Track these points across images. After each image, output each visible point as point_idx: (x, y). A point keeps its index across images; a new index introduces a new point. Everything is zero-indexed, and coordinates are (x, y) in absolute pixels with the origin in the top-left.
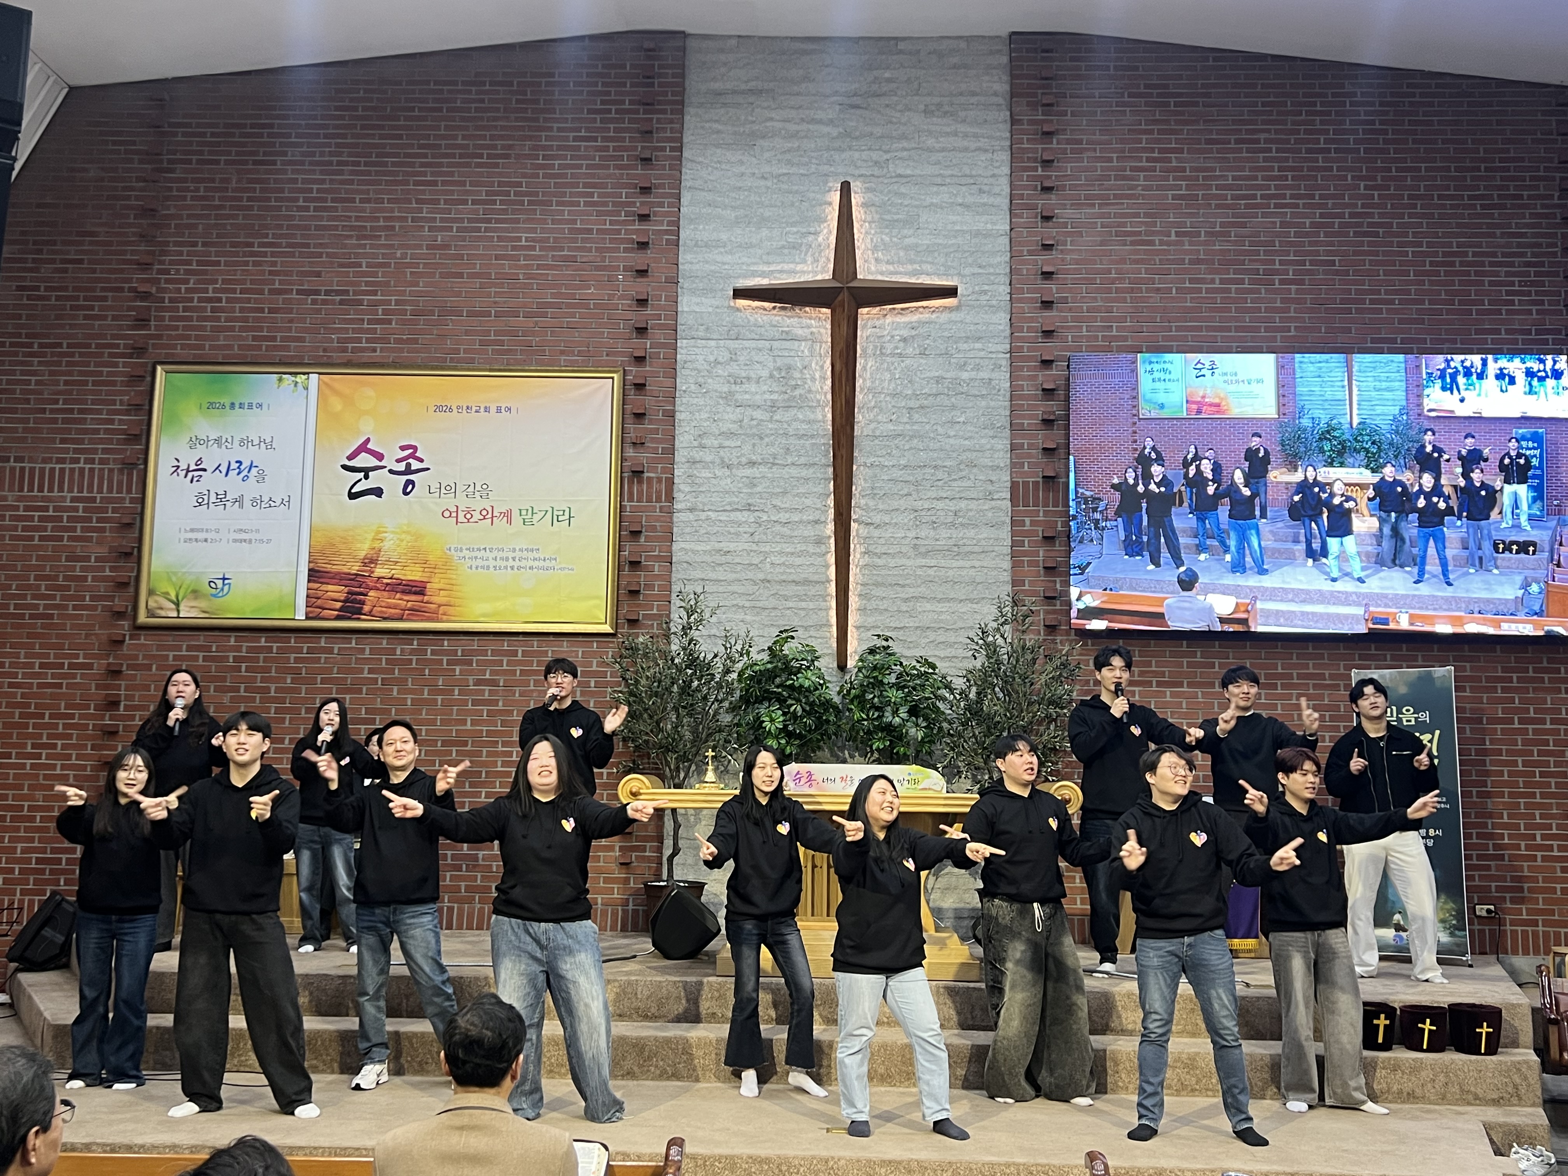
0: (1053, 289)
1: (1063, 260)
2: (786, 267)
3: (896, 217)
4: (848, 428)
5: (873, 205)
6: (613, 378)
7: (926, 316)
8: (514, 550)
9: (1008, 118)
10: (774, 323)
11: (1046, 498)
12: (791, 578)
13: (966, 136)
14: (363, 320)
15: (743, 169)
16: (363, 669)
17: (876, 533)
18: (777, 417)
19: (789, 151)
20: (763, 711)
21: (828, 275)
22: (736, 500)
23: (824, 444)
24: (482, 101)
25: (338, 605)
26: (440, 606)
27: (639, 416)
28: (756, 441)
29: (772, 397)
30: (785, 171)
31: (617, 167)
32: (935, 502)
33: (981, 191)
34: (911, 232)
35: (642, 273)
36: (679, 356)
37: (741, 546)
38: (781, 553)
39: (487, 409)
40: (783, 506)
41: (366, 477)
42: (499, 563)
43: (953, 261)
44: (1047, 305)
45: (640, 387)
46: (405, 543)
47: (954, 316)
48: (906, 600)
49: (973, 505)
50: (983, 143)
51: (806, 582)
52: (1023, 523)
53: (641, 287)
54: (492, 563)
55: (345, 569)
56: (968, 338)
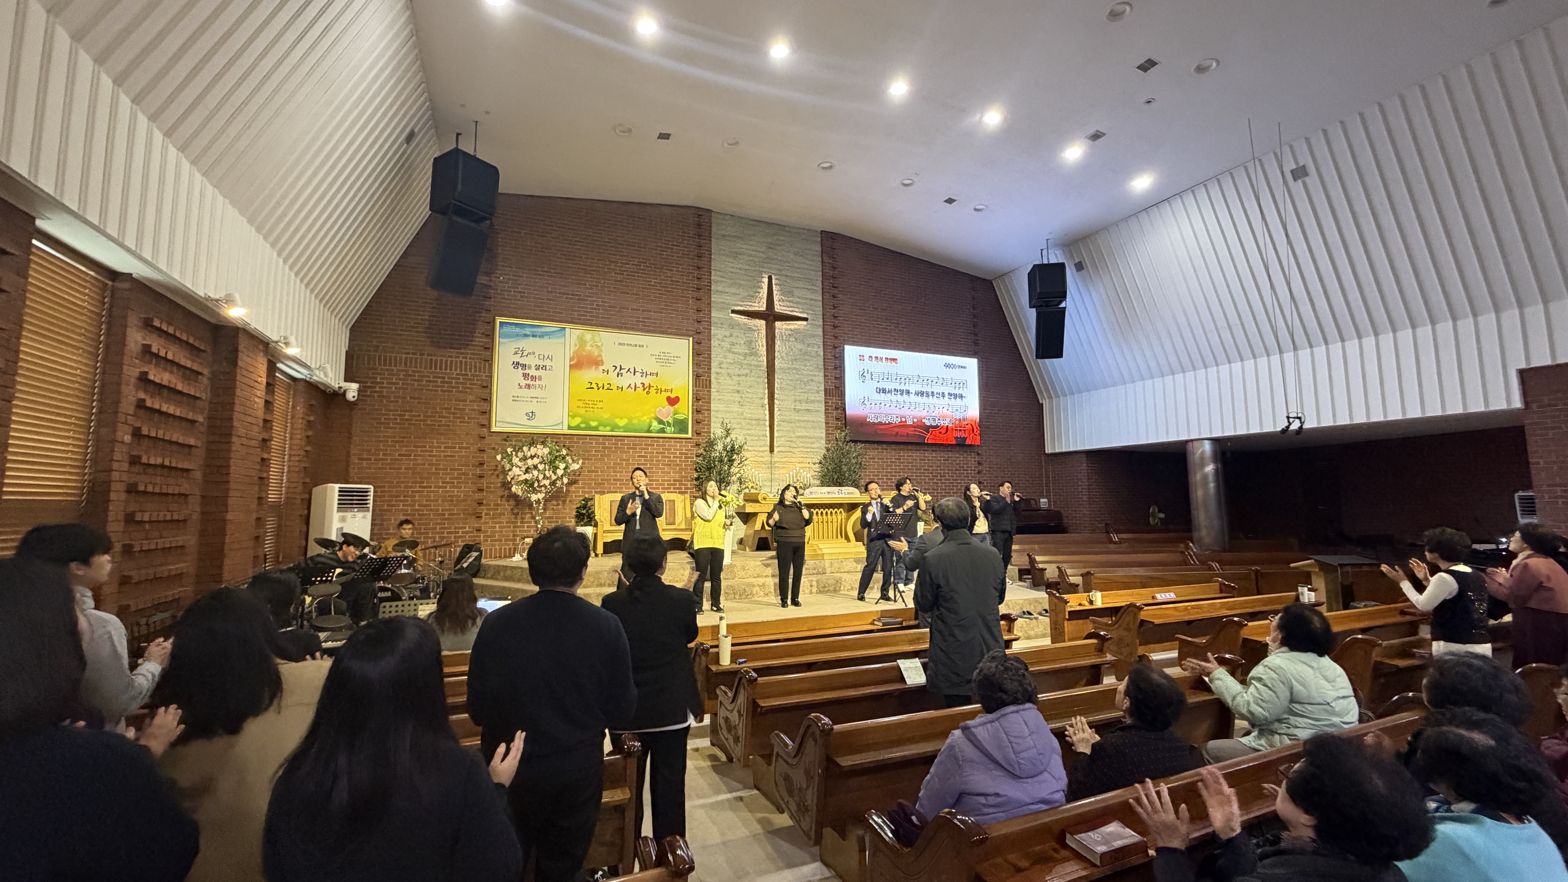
0: (836, 322)
1: (838, 312)
2: (750, 303)
3: (787, 290)
4: (772, 365)
5: (779, 284)
6: (689, 340)
7: (797, 327)
9: (821, 260)
10: (746, 324)
11: (836, 394)
12: (753, 418)
13: (808, 264)
15: (733, 265)
17: (783, 404)
18: (747, 359)
19: (750, 261)
21: (765, 309)
22: (733, 388)
23: (764, 370)
24: (635, 224)
27: (699, 355)
28: (740, 367)
29: (745, 351)
30: (747, 268)
31: (688, 258)
32: (801, 394)
33: (813, 285)
34: (792, 296)
35: (698, 300)
43: (804, 308)
44: (835, 326)
45: (699, 344)
47: (806, 328)
49: (813, 395)
50: (813, 268)
52: (829, 402)
53: (698, 305)
56: (810, 336)
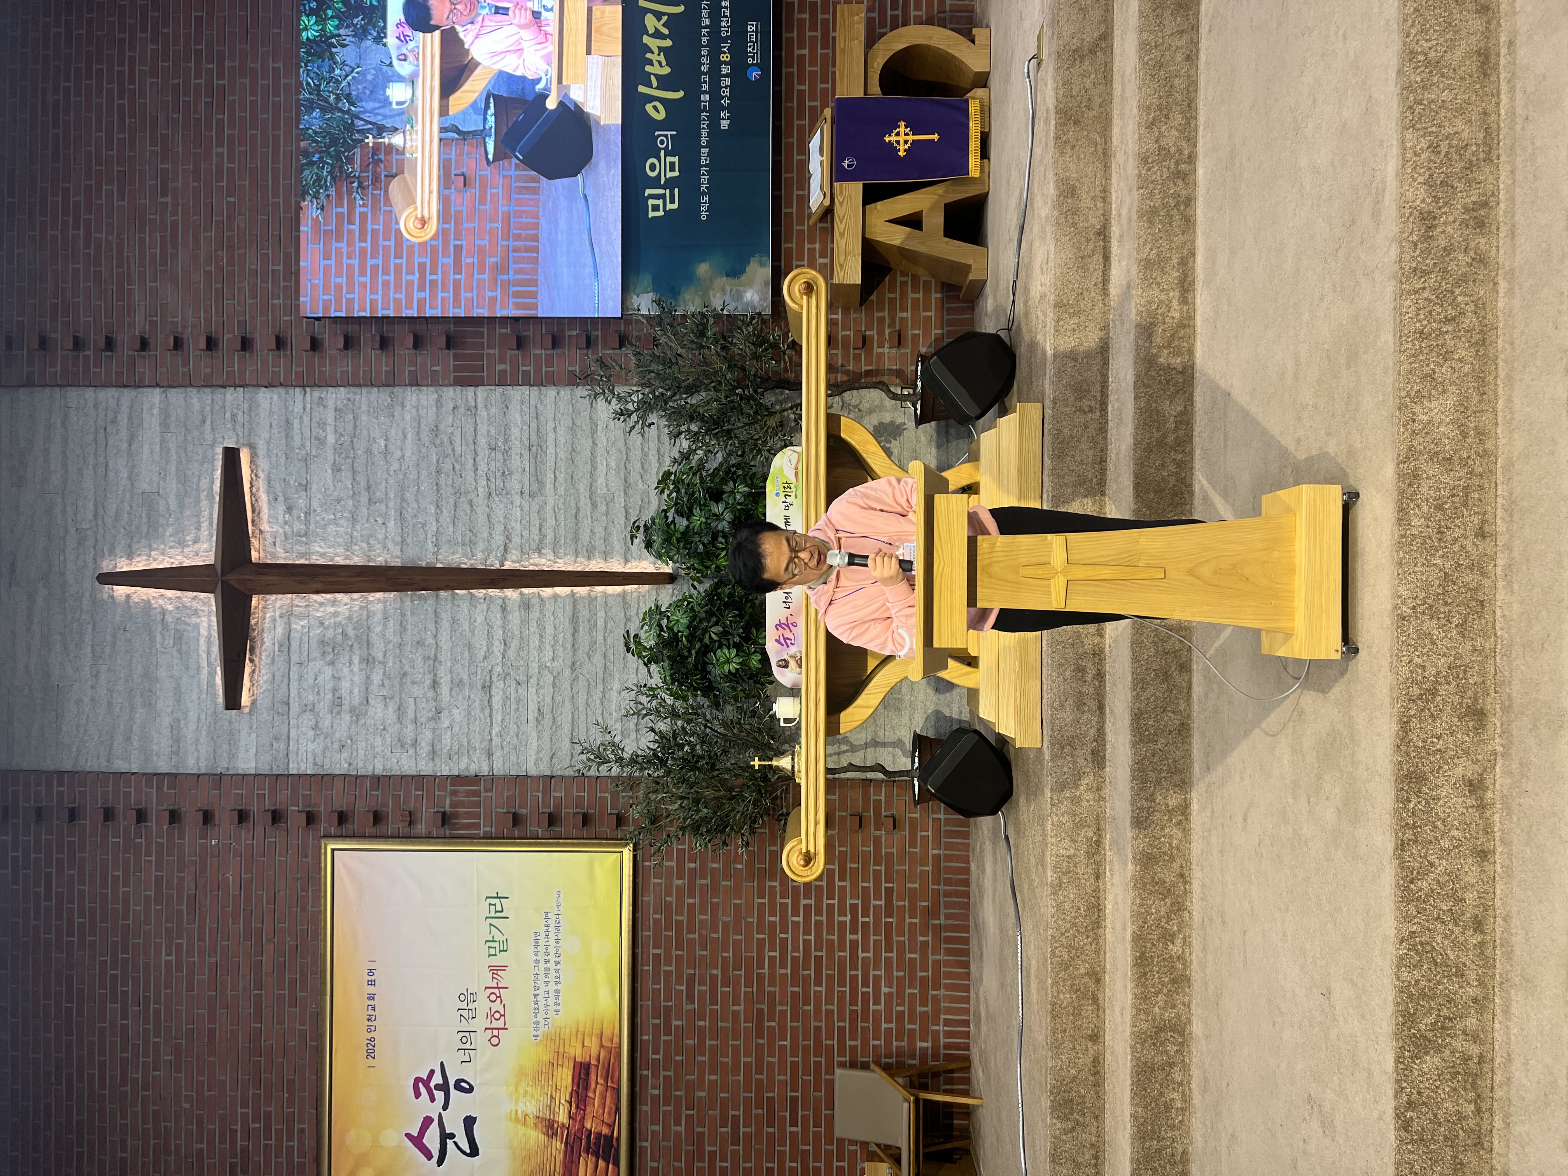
0: (229, 338)
2: (203, 646)
3: (145, 520)
4: (390, 573)
5: (130, 546)
6: (333, 850)
7: (261, 484)
8: (537, 961)
9: (27, 389)
10: (269, 661)
12: (570, 639)
14: (266, 1145)
15: (86, 700)
16: (676, 1133)
17: (516, 540)
20: (718, 672)
21: (211, 596)
22: (477, 703)
23: (412, 601)
25: (601, 1163)
26: (602, 1046)
27: (378, 818)
28: (408, 679)
29: (356, 662)
30: (89, 649)
32: (480, 472)
33: (114, 421)
34: (162, 502)
35: (207, 817)
36: (309, 772)
37: (533, 697)
38: (540, 649)
39: (371, 997)
40: (485, 648)
41: (452, 1136)
42: (552, 978)
43: (197, 453)
44: (246, 344)
45: (342, 818)
46: (529, 1089)
47: (262, 451)
48: (594, 506)
49: (482, 429)
51: (574, 620)
52: (503, 373)
54: (552, 987)
55: (560, 1157)
56: (287, 436)
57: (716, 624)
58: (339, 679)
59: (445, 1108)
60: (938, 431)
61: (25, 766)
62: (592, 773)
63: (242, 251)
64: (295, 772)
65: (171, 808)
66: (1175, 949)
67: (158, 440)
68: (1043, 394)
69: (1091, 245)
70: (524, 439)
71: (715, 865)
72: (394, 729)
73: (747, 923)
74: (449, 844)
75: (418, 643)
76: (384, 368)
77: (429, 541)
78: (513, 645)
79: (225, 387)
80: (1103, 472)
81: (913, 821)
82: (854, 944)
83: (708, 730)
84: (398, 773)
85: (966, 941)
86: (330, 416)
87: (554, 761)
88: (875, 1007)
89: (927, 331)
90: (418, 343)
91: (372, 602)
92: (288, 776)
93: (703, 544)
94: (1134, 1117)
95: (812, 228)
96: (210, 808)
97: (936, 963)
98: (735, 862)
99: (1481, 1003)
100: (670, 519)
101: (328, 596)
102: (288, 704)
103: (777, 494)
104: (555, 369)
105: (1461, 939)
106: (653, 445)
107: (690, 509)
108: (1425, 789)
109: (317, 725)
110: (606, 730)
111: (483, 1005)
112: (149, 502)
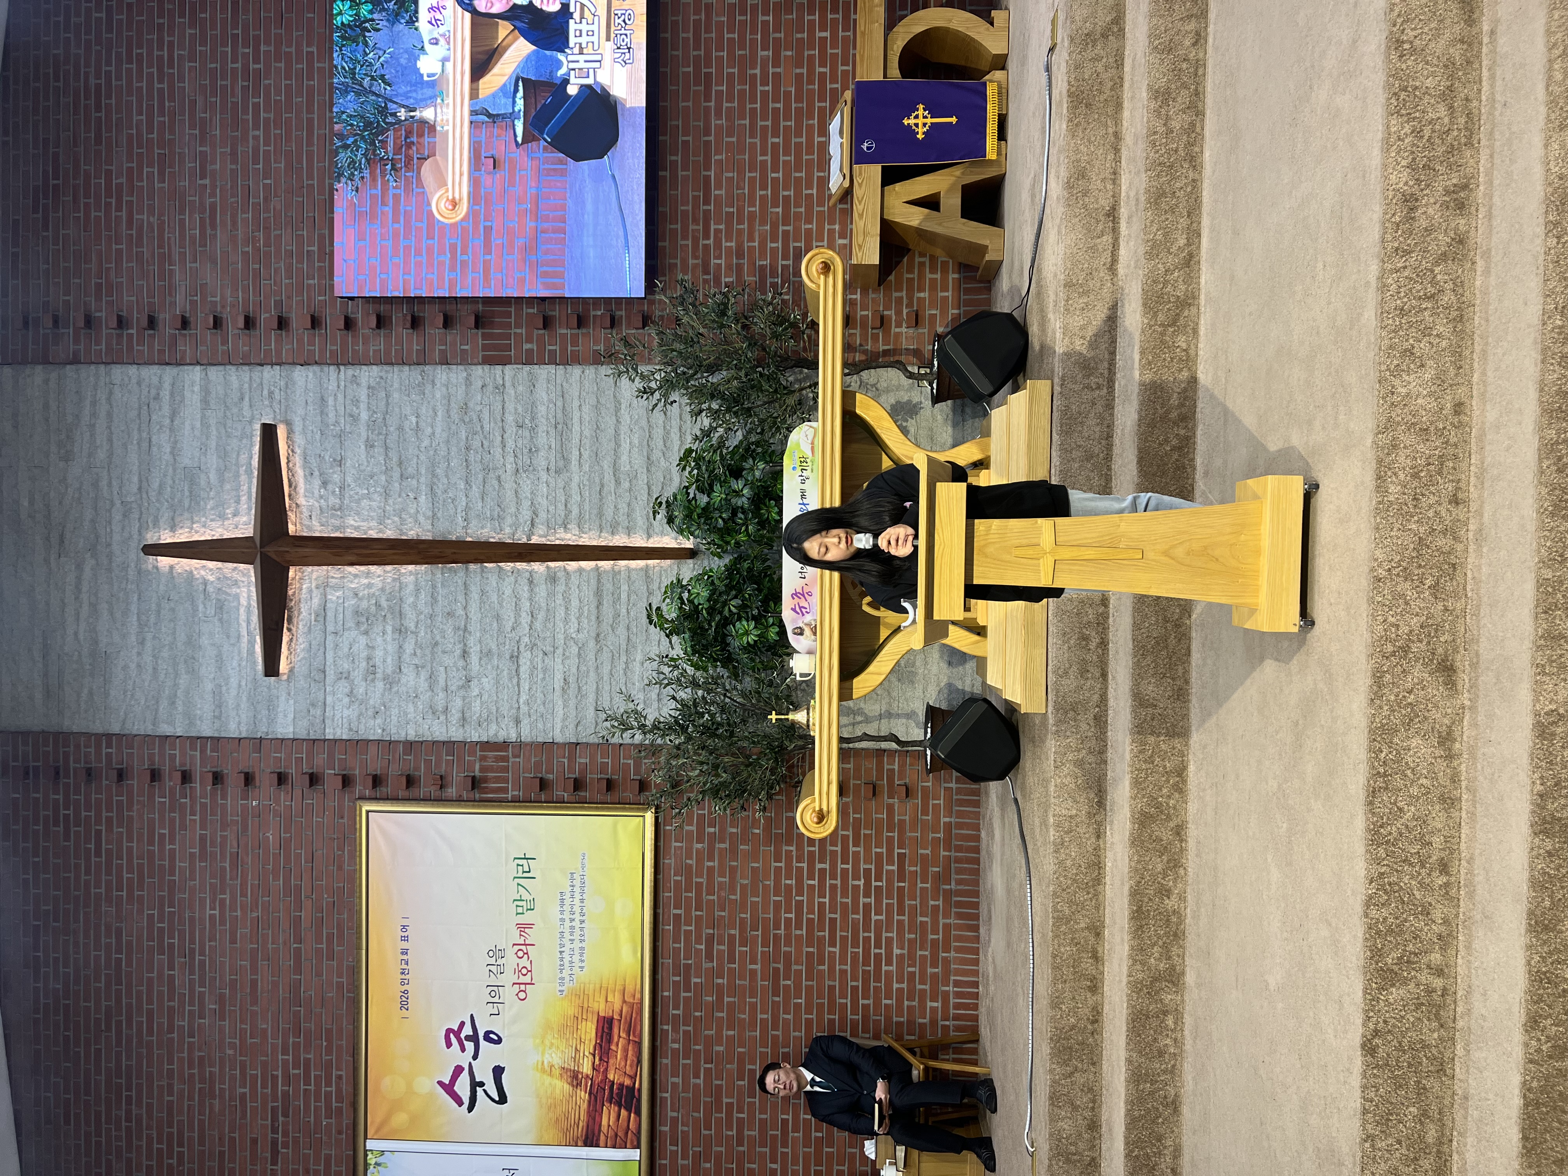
1: (233, 306)
2: (243, 616)
3: (187, 493)
4: (421, 546)
5: (173, 519)
6: (368, 812)
7: (298, 460)
8: (563, 920)
9: (74, 367)
11: (503, 326)
12: (594, 611)
13: (94, 415)
14: (305, 1090)
15: (133, 666)
16: (695, 1085)
17: (543, 515)
18: (412, 626)
19: (111, 613)
20: (737, 644)
21: (250, 567)
22: (505, 673)
23: (442, 573)
24: (56, 960)
25: (624, 1112)
26: (624, 1001)
27: (410, 781)
30: (135, 618)
31: (130, 809)
32: (508, 449)
33: (157, 398)
34: (203, 476)
35: (248, 779)
36: (344, 737)
37: (559, 667)
38: (566, 621)
39: (405, 952)
40: (513, 620)
41: (481, 1084)
42: (576, 936)
43: (236, 429)
44: (282, 323)
45: (377, 781)
46: (554, 1042)
47: (298, 427)
48: (618, 482)
49: (510, 407)
50: (102, 396)
51: (599, 593)
52: (530, 352)
53: (265, 780)
54: (577, 945)
55: (584, 1106)
56: (322, 413)
57: (736, 597)
58: (373, 648)
59: (475, 1057)
60: (954, 410)
61: (75, 729)
62: (616, 740)
63: (279, 232)
64: (331, 737)
65: (214, 770)
66: (1171, 903)
67: (199, 416)
68: (1053, 372)
69: (1100, 227)
70: (550, 416)
71: (734, 830)
72: (426, 697)
73: (764, 885)
74: (479, 807)
75: (448, 614)
76: (415, 347)
77: (459, 516)
78: (540, 617)
79: (262, 365)
80: (1109, 447)
81: (925, 790)
82: (867, 907)
83: (727, 700)
84: (430, 739)
85: (976, 906)
86: (363, 394)
87: (579, 728)
88: (887, 968)
89: (944, 311)
90: (448, 322)
91: (405, 574)
92: (325, 740)
93: (723, 519)
94: (1129, 1061)
95: (832, 209)
96: (250, 770)
97: (947, 927)
98: (753, 827)
99: (1446, 941)
100: (691, 496)
101: (362, 568)
102: (324, 672)
103: (794, 468)
104: (580, 348)
105: (1427, 881)
106: (675, 423)
107: (711, 486)
108: (1396, 740)
109: (351, 692)
110: (629, 699)
111: (511, 960)
112: (191, 476)
